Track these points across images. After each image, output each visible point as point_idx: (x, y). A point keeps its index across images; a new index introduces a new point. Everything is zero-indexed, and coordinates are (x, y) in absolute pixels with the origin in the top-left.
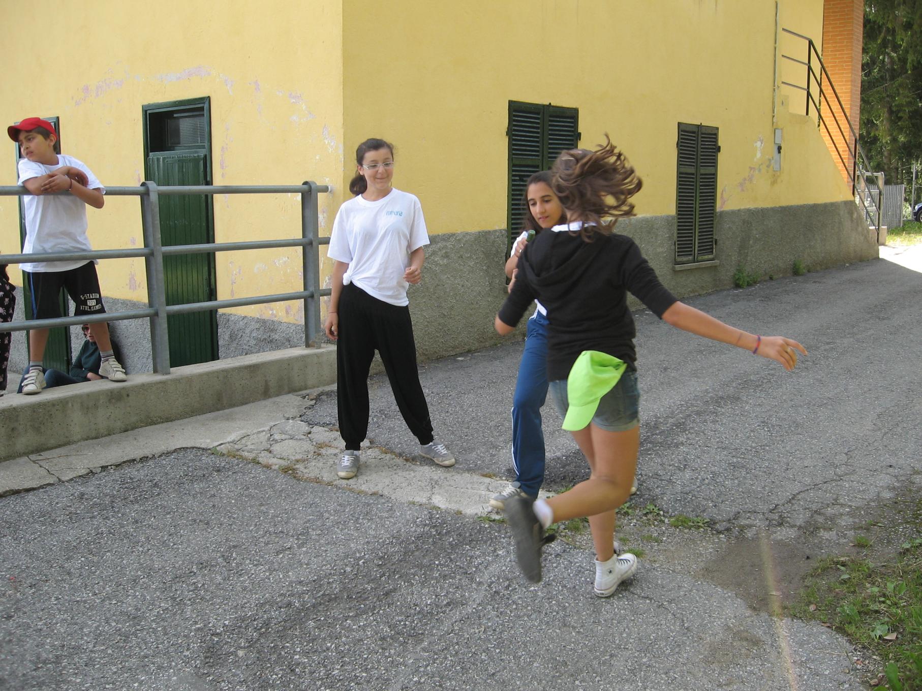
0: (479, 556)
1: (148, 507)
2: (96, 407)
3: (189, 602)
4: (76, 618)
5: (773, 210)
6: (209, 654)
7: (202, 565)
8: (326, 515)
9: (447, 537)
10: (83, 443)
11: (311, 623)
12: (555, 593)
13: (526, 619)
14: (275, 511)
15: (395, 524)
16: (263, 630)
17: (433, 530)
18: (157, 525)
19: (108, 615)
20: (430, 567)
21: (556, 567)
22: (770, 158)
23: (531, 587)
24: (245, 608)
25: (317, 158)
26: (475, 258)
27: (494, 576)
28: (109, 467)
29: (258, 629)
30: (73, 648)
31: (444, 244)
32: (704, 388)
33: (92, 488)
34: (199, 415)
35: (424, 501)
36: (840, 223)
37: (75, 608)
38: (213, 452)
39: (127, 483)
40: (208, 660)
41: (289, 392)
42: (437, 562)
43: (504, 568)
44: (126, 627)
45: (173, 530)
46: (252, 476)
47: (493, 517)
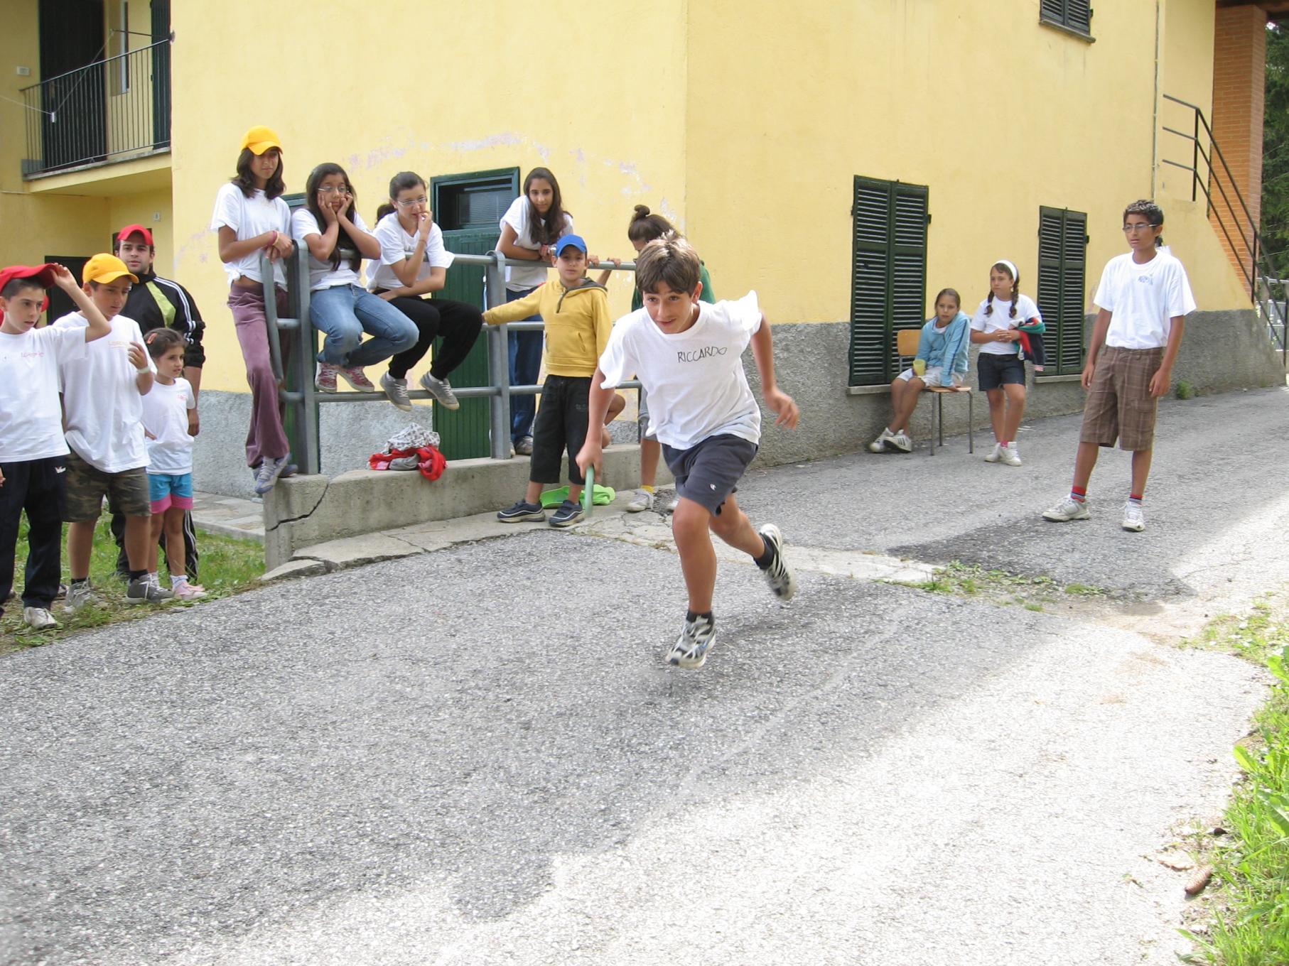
0: (883, 604)
1: (533, 568)
3: (618, 629)
4: (517, 637)
7: (614, 607)
9: (847, 592)
10: (431, 523)
11: (743, 642)
12: (964, 628)
13: (942, 643)
17: (830, 587)
18: (552, 581)
19: (546, 635)
20: (838, 610)
21: (960, 613)
23: (939, 624)
26: (816, 353)
27: (902, 616)
28: (470, 542)
33: (465, 556)
39: (499, 553)
42: (843, 607)
44: (569, 642)
45: (569, 585)
46: (625, 549)
47: (886, 580)
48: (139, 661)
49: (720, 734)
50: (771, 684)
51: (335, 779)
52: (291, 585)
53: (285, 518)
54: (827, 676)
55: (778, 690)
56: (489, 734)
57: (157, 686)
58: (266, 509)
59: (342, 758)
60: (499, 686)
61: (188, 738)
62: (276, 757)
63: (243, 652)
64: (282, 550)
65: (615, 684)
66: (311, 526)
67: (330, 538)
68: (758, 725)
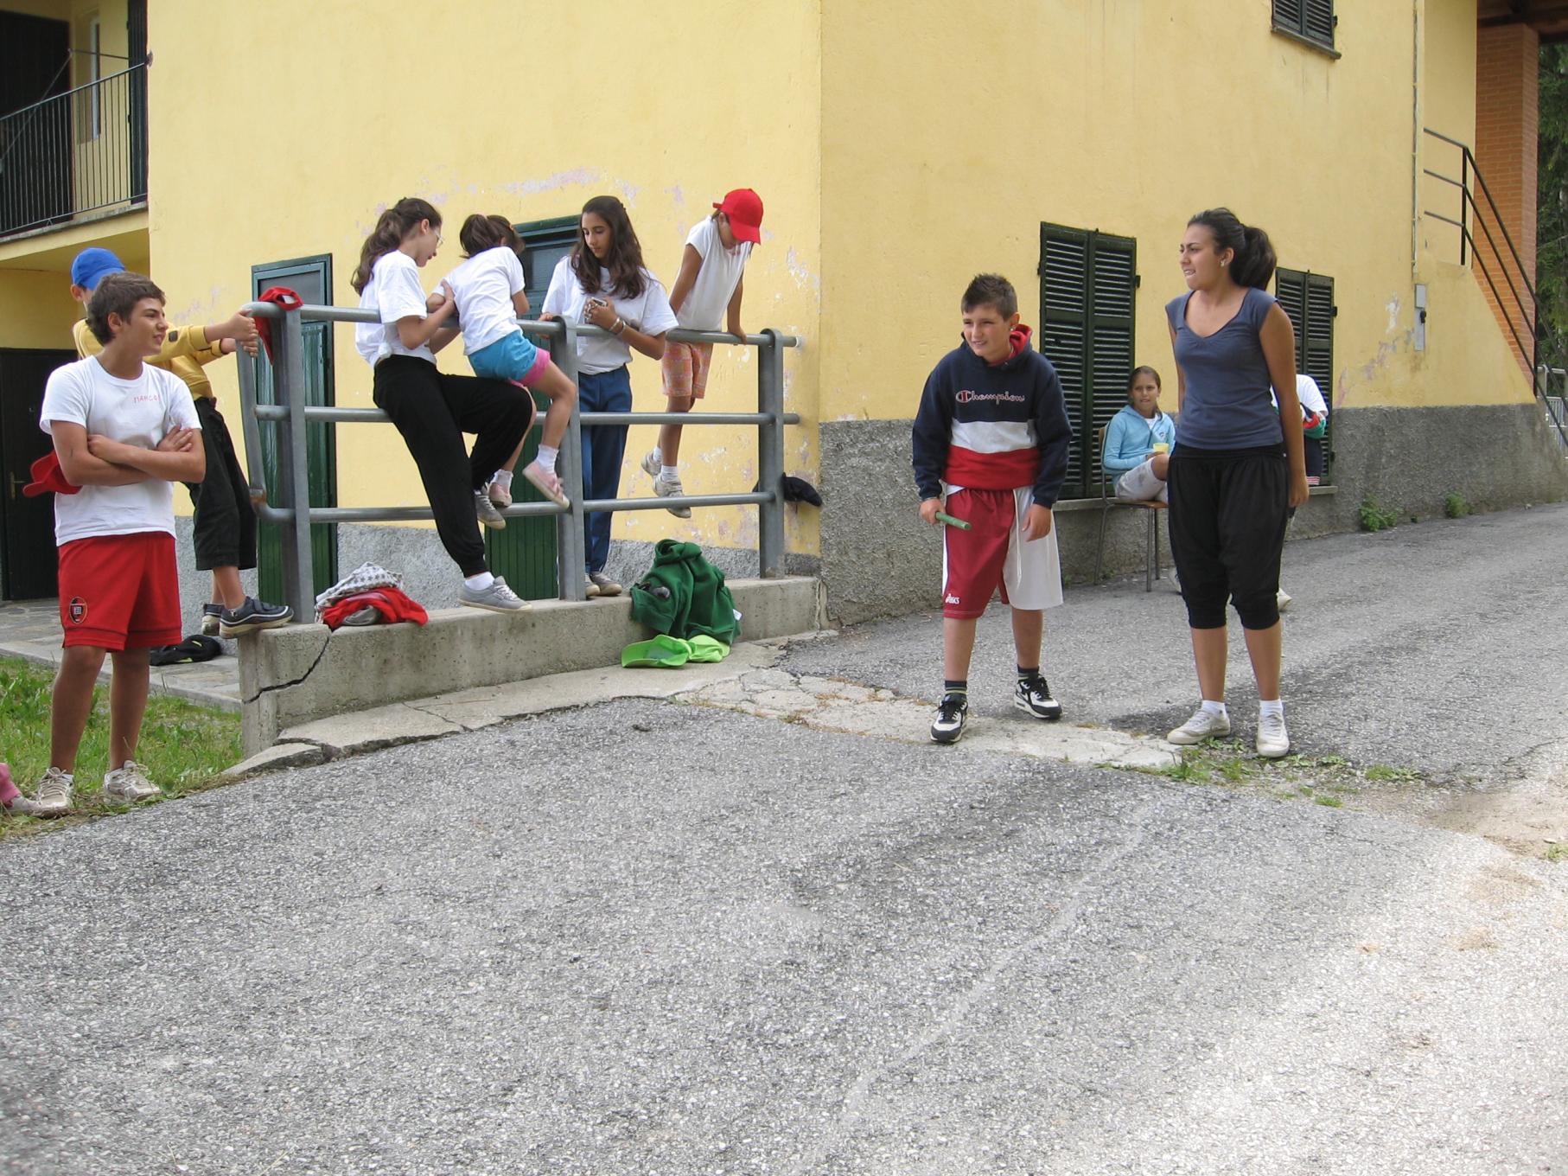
0: (1117, 801)
1: (616, 753)
2: (492, 638)
3: (738, 843)
4: (591, 856)
5: (1414, 411)
6: (798, 888)
7: (732, 809)
8: (877, 763)
9: (1062, 783)
11: (921, 861)
12: (1238, 835)
13: (1210, 857)
14: (801, 758)
15: (981, 770)
16: (858, 866)
17: (1038, 776)
18: (642, 772)
19: (634, 854)
20: (1054, 810)
21: (1228, 811)
22: (1410, 329)
23: (1202, 829)
24: (821, 847)
27: (1146, 820)
28: (528, 716)
29: (852, 866)
30: (607, 884)
32: (1359, 638)
33: (521, 736)
35: (1008, 749)
36: (1516, 439)
37: (582, 848)
38: (671, 701)
39: (568, 731)
40: (800, 893)
42: (1061, 806)
43: (1157, 811)
44: (666, 865)
45: (667, 777)
46: (744, 724)
47: (1116, 764)
48: (27, 901)
49: (900, 1012)
50: (969, 927)
51: (298, 1099)
52: (271, 781)
53: (268, 685)
54: (1051, 915)
55: (981, 937)
56: (545, 1018)
57: (46, 941)
58: (243, 673)
59: (314, 1063)
60: (562, 936)
61: (78, 1030)
62: (210, 1061)
63: (185, 885)
64: (265, 729)
65: (736, 931)
66: (305, 695)
67: (332, 712)
68: (957, 995)
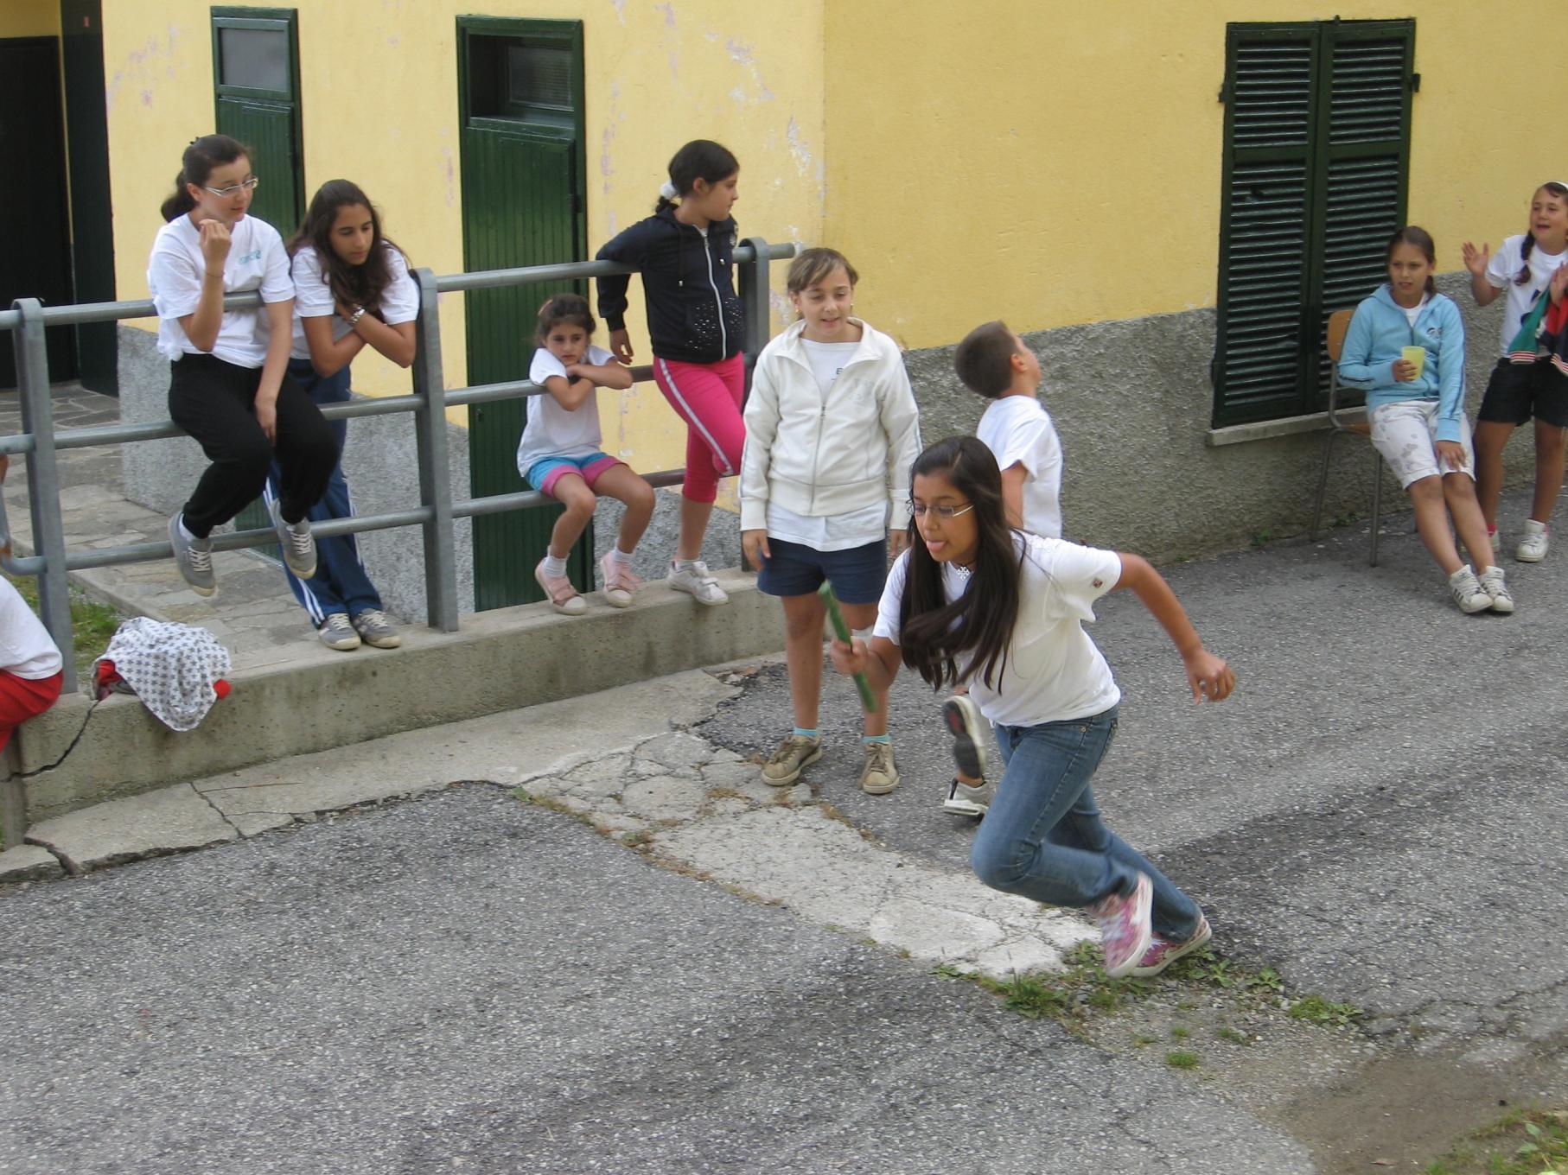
0: (897, 1040)
1: (377, 899)
3: (402, 1074)
4: (230, 1083)
6: (410, 1159)
7: (439, 1013)
8: (672, 939)
9: (861, 1000)
10: (291, 760)
11: (579, 1126)
12: (992, 1117)
13: (920, 1155)
14: (587, 923)
15: (783, 966)
16: (502, 1129)
17: (842, 984)
18: (384, 935)
19: (277, 1084)
20: (805, 1053)
21: (1019, 1073)
23: (956, 1103)
24: (486, 1091)
25: (777, 183)
26: (1132, 375)
27: (904, 1078)
28: (328, 814)
29: (495, 1128)
30: (217, 1129)
31: (1059, 349)
33: (291, 856)
34: (512, 709)
35: (855, 925)
37: (230, 1067)
38: (515, 794)
39: (352, 849)
40: (406, 1167)
41: (696, 666)
42: (820, 1044)
43: (928, 1065)
44: (300, 1104)
45: (407, 947)
46: (570, 849)
47: (962, 968)
53: (17, 771)
66: (62, 782)
